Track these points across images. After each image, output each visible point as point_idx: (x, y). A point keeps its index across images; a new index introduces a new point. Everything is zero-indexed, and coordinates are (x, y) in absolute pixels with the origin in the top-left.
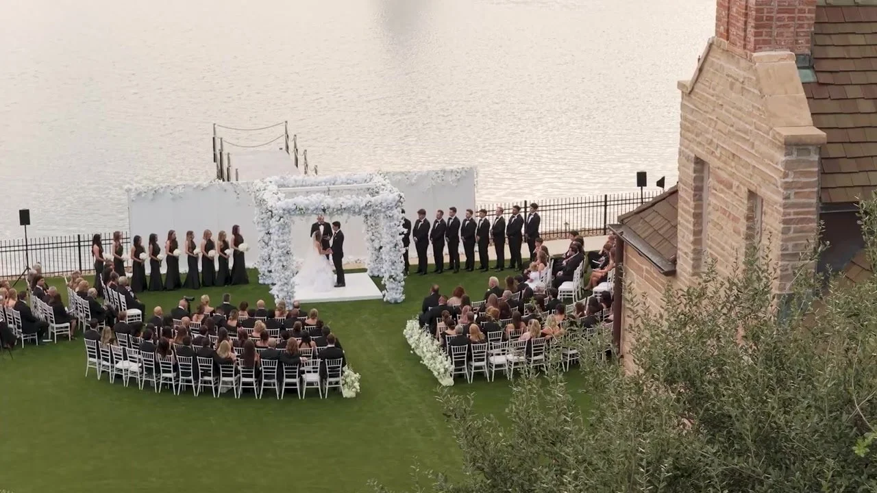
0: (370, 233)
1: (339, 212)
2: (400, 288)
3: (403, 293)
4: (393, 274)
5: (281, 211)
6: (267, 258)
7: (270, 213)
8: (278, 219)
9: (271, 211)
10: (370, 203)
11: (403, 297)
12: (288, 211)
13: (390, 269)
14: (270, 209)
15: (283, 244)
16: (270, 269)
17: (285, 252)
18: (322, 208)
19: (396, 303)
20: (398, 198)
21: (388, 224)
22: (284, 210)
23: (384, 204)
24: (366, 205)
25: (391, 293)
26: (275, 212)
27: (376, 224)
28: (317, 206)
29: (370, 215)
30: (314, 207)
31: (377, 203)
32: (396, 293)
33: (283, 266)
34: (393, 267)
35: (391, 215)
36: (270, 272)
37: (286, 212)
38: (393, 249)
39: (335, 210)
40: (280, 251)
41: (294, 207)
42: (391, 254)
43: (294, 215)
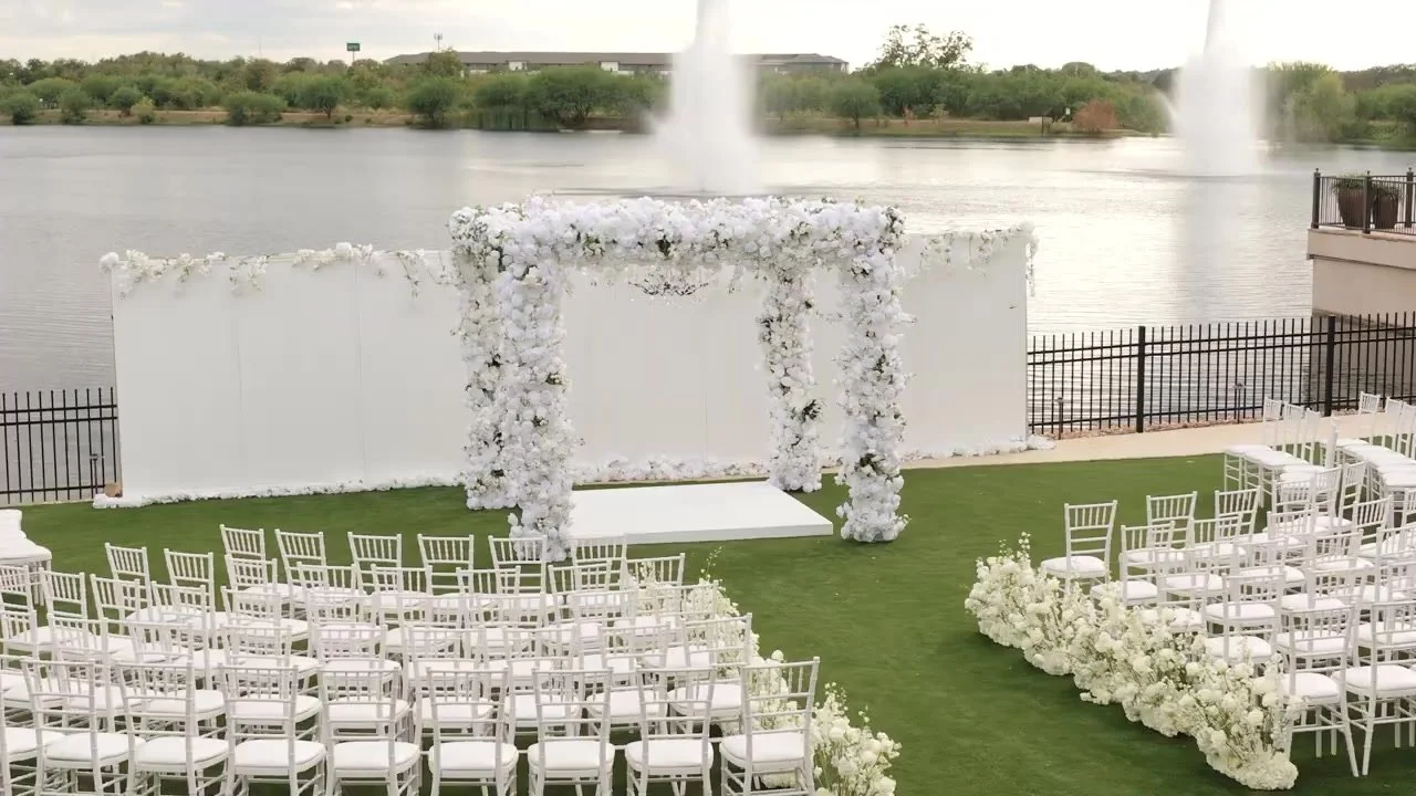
0: (780, 372)
1: (710, 255)
2: (890, 496)
3: (898, 512)
4: (871, 451)
5: (531, 246)
6: (491, 435)
7: (496, 254)
8: (519, 271)
9: (499, 249)
10: (803, 230)
11: (901, 525)
12: (552, 248)
13: (864, 435)
14: (495, 242)
15: (536, 351)
16: (497, 467)
17: (543, 376)
18: (660, 236)
19: (880, 542)
20: (885, 221)
21: (857, 297)
22: (539, 243)
23: (848, 235)
24: (793, 234)
25: (865, 510)
26: (508, 248)
27: (795, 344)
28: (642, 232)
29: (780, 319)
30: (632, 237)
31: (826, 230)
32: (880, 512)
33: (536, 422)
34: (873, 429)
35: (867, 267)
36: (498, 474)
37: (546, 250)
38: (871, 375)
39: (698, 248)
40: (526, 374)
41: (572, 234)
42: (867, 388)
43: (569, 262)
